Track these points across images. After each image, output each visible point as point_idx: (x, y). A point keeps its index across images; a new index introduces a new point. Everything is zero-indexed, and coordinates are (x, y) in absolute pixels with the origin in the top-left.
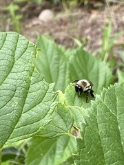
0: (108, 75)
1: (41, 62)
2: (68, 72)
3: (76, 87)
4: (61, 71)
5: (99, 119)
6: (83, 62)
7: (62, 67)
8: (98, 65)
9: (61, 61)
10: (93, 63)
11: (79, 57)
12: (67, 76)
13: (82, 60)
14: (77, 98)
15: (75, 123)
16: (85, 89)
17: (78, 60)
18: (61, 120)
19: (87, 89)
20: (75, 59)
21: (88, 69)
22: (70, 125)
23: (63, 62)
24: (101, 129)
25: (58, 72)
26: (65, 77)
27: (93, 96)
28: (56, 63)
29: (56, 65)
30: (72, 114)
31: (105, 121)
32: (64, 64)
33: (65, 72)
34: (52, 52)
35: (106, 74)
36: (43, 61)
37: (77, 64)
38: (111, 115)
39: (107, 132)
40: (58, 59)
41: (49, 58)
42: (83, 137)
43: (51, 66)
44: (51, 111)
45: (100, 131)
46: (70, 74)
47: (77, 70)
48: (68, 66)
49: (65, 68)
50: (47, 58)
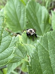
0: (46, 14)
1: (11, 9)
2: (25, 13)
3: (27, 34)
4: (22, 13)
5: (39, 54)
6: (33, 8)
7: (22, 10)
8: (41, 8)
9: (22, 7)
10: (38, 8)
11: (31, 5)
12: (25, 15)
13: (33, 6)
14: (28, 39)
15: (27, 53)
16: (32, 34)
17: (30, 6)
18: (20, 52)
19: (33, 34)
20: (29, 6)
21: (36, 11)
22: (25, 55)
23: (23, 8)
24: (41, 59)
25: (20, 13)
26: (24, 16)
27: (36, 37)
28: (19, 9)
29: (19, 10)
30: (26, 49)
31: (42, 55)
32: (23, 9)
33: (24, 13)
34: (17, 3)
35: (45, 13)
36: (12, 8)
37: (30, 9)
38: (46, 51)
39: (44, 60)
40: (20, 7)
41: (15, 6)
42: (31, 65)
43: (17, 10)
44: (14, 51)
45: (40, 60)
46: (26, 14)
47: (30, 12)
48: (25, 10)
49: (24, 11)
50: (14, 6)
